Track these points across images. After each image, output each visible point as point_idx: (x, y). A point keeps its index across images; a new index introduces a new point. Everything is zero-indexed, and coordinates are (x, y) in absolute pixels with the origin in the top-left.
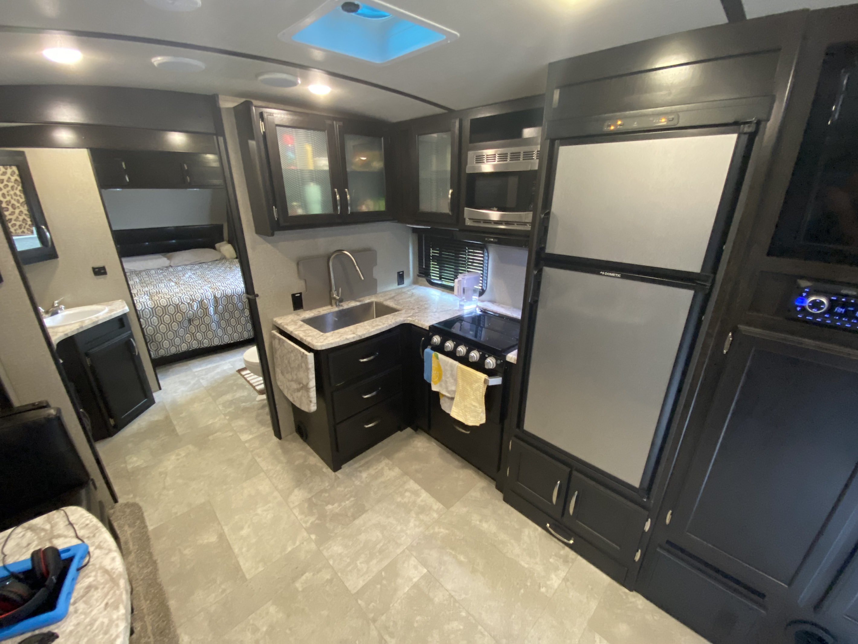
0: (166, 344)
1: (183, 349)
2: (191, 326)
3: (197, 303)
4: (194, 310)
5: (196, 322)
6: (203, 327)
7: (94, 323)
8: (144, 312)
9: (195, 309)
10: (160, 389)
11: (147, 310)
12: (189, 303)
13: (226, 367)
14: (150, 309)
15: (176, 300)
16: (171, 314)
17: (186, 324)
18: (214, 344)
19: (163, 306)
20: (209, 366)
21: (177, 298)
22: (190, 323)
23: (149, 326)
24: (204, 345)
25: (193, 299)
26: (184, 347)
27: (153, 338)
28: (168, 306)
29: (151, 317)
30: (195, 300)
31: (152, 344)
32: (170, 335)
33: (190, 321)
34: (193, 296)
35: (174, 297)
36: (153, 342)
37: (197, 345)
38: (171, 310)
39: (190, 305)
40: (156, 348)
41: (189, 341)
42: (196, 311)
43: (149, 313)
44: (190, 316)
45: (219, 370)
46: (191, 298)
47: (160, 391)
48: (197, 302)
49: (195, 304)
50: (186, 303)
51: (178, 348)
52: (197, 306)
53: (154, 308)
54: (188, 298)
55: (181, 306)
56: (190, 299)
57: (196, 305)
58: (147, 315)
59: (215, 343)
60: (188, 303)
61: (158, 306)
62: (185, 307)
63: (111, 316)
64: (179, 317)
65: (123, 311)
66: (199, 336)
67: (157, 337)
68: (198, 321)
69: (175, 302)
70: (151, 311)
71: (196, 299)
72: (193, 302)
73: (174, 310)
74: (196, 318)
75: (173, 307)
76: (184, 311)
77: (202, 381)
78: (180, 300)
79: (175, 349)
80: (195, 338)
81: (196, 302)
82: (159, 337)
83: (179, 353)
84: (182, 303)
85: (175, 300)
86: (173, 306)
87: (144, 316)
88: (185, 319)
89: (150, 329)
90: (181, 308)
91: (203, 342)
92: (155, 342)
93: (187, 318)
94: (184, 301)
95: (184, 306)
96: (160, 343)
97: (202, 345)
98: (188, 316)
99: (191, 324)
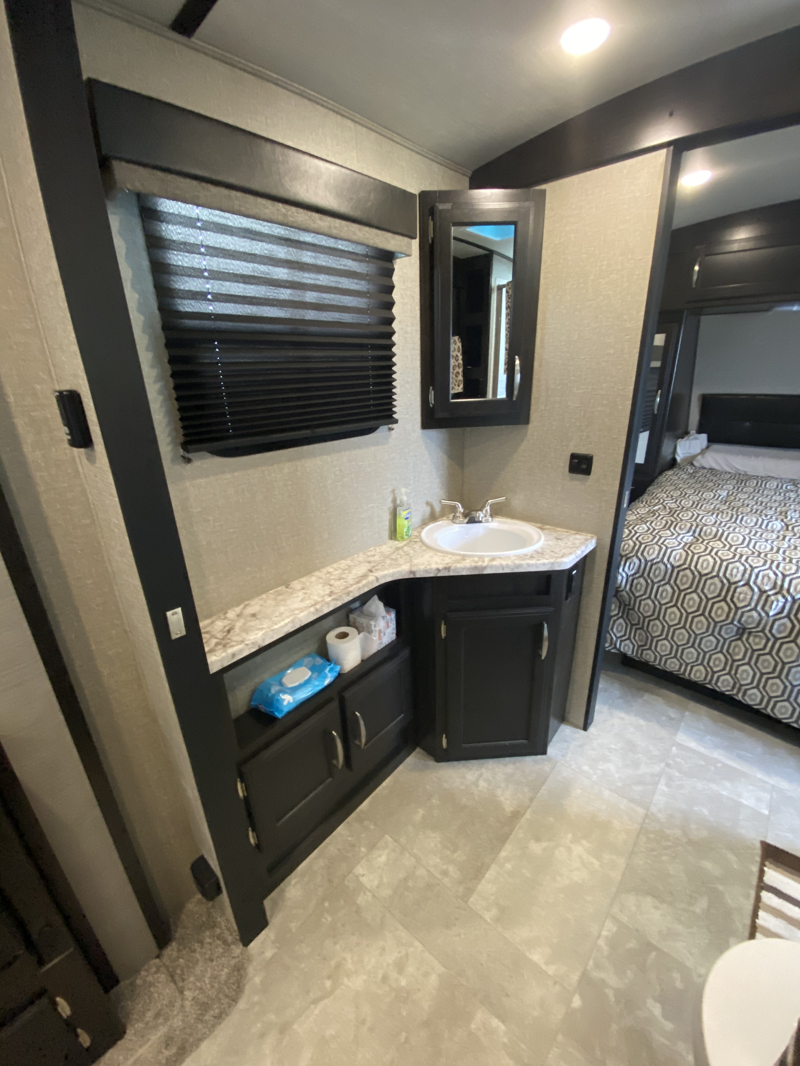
0: (664, 647)
1: (692, 676)
2: (739, 642)
3: (786, 600)
4: (767, 614)
5: (758, 643)
6: (767, 663)
7: (476, 568)
8: (654, 567)
9: (771, 613)
10: (585, 728)
11: (663, 567)
12: (765, 591)
13: (748, 799)
14: (669, 566)
15: (736, 572)
16: (706, 597)
17: (729, 632)
18: (772, 710)
19: (699, 573)
20: (718, 755)
21: (742, 568)
22: (742, 634)
23: (649, 597)
24: (746, 698)
25: (782, 586)
26: (698, 674)
27: (646, 624)
28: (709, 576)
29: (663, 583)
30: (785, 592)
31: (638, 632)
32: (682, 636)
33: (742, 631)
34: (787, 580)
35: (739, 561)
36: (642, 628)
37: (729, 688)
38: (712, 587)
39: (764, 598)
40: (643, 643)
41: (715, 669)
42: (771, 619)
43: (662, 573)
44: (746, 621)
45: (725, 789)
46: (779, 582)
47: (582, 732)
48: (789, 598)
49: (778, 601)
50: (756, 589)
51: (683, 667)
52: (783, 607)
53: (679, 569)
54: (769, 578)
55: (738, 590)
56: (775, 583)
57: (781, 604)
58: (656, 577)
59: (776, 711)
60: (762, 592)
61: (689, 568)
62: (749, 597)
63: (520, 566)
64: (720, 611)
65: (553, 564)
66: (746, 673)
67: (653, 626)
68: (764, 641)
69: (731, 574)
70: (669, 571)
71: (792, 590)
72: (776, 594)
73: (718, 591)
74: (761, 634)
75: (719, 585)
76: (740, 605)
77: (662, 787)
78: (747, 576)
79: (677, 667)
80: (733, 672)
81: (784, 597)
82: (656, 628)
83: (681, 676)
84: (747, 584)
85: (735, 570)
86: (722, 582)
87: (651, 575)
88: (732, 623)
89: (647, 604)
90: (736, 595)
91: (746, 690)
92: (644, 631)
93: (739, 621)
94: (755, 583)
95: (746, 594)
96: (653, 638)
97: (740, 695)
98: (743, 619)
99: (740, 639)
